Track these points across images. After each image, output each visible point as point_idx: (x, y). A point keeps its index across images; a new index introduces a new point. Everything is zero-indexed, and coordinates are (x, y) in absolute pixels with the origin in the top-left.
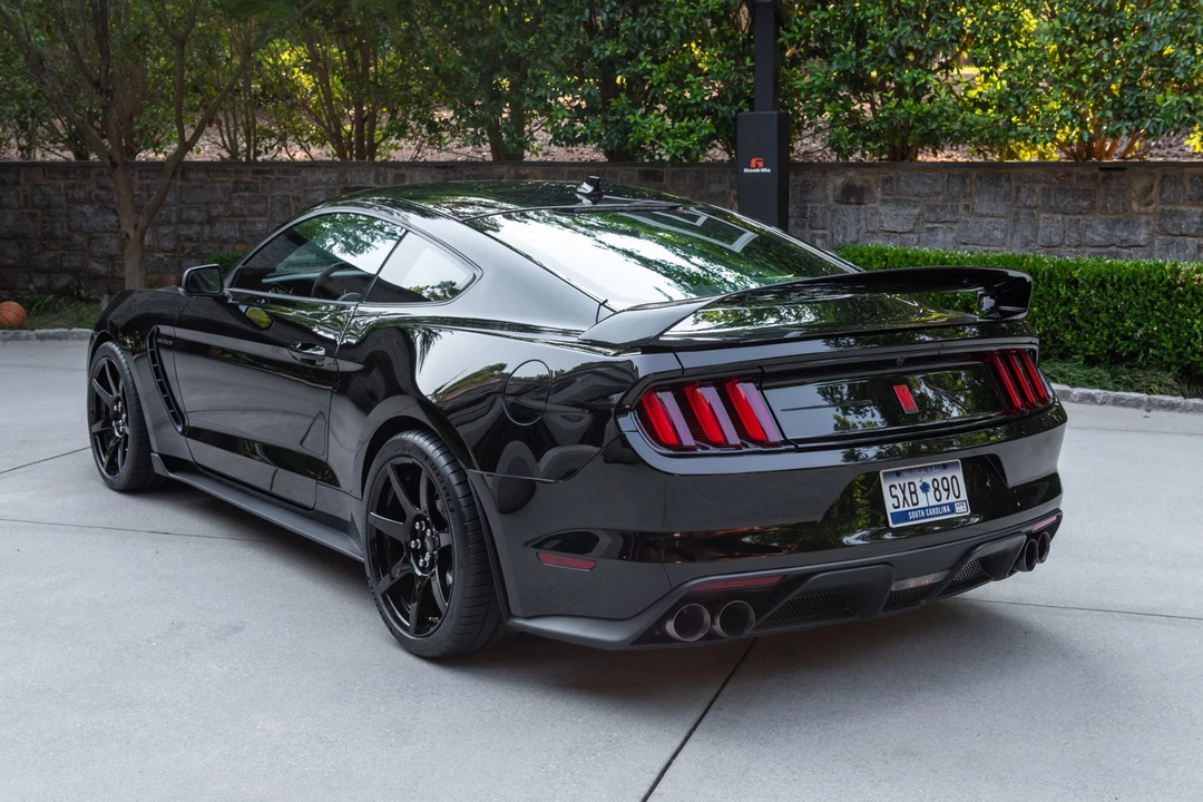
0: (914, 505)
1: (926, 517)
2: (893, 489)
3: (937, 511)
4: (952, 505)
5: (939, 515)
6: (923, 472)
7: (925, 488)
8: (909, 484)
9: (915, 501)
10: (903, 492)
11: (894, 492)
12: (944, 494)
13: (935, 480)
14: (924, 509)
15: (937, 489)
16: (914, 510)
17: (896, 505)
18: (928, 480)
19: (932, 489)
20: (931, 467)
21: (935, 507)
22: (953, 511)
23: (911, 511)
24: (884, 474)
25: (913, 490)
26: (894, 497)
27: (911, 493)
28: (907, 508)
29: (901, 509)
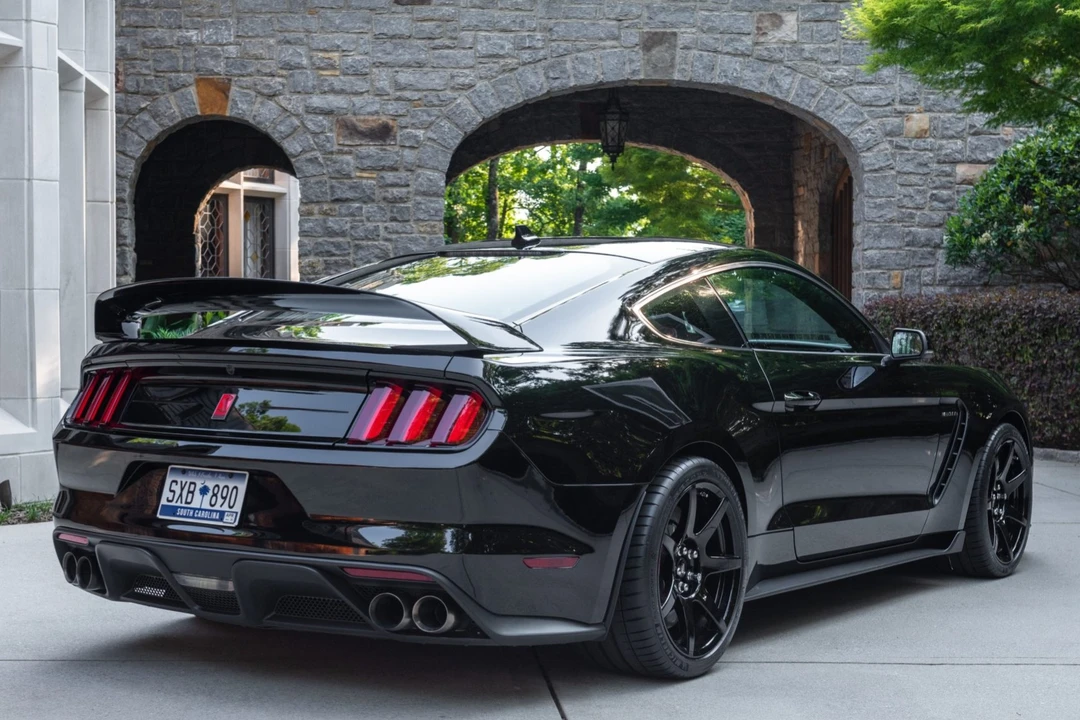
0: (186, 503)
1: (193, 517)
2: (174, 484)
3: (205, 514)
4: (222, 514)
5: (207, 519)
6: (209, 476)
7: (204, 491)
8: (191, 483)
9: (189, 500)
10: (182, 489)
11: (174, 487)
12: (220, 501)
13: (217, 486)
14: (195, 509)
15: (215, 495)
16: (184, 508)
17: (170, 499)
18: (210, 484)
19: (210, 494)
20: (218, 473)
21: (205, 510)
22: (221, 519)
23: (181, 508)
24: (172, 469)
25: (192, 489)
26: (171, 491)
27: (189, 492)
28: (179, 504)
29: (173, 504)
